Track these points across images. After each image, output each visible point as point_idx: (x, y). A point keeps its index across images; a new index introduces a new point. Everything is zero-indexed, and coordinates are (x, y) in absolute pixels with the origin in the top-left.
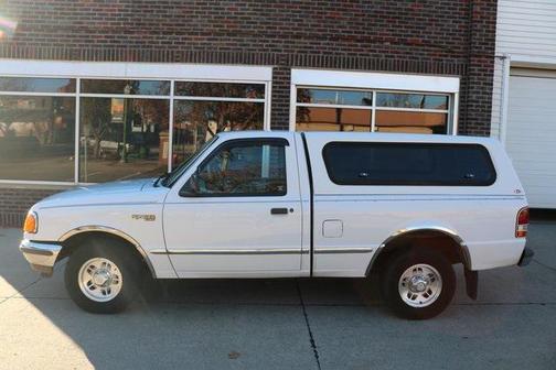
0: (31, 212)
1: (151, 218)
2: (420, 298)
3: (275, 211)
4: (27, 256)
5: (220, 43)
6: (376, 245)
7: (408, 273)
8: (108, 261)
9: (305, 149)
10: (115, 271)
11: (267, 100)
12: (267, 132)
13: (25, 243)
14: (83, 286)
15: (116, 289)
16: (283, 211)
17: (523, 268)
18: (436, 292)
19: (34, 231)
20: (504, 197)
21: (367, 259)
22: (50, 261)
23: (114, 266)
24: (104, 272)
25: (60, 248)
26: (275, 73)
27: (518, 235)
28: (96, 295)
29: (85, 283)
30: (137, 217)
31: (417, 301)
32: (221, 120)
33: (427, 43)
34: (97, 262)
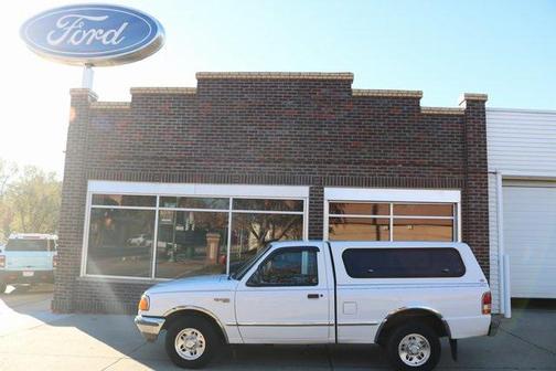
0: (144, 296)
1: (226, 301)
2: (415, 359)
3: (310, 296)
4: (140, 327)
5: (268, 169)
6: (381, 320)
7: (405, 341)
8: (195, 331)
9: (330, 253)
10: (200, 337)
11: (306, 213)
12: (306, 242)
13: (139, 317)
14: (178, 348)
15: (200, 351)
16: (316, 296)
17: (492, 338)
18: (427, 354)
19: (146, 308)
20: (472, 285)
21: (375, 330)
22: (156, 330)
23: (200, 334)
24: (192, 338)
25: (164, 321)
26: (311, 191)
27: (484, 312)
28: (186, 355)
29: (180, 345)
30: (217, 300)
31: (413, 361)
32: (264, 225)
33: (431, 164)
34: (188, 332)
